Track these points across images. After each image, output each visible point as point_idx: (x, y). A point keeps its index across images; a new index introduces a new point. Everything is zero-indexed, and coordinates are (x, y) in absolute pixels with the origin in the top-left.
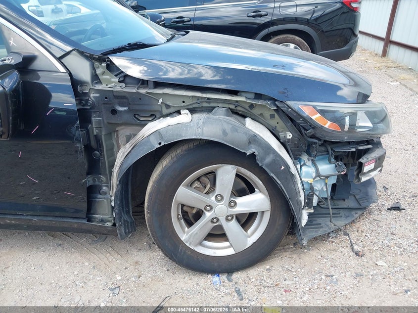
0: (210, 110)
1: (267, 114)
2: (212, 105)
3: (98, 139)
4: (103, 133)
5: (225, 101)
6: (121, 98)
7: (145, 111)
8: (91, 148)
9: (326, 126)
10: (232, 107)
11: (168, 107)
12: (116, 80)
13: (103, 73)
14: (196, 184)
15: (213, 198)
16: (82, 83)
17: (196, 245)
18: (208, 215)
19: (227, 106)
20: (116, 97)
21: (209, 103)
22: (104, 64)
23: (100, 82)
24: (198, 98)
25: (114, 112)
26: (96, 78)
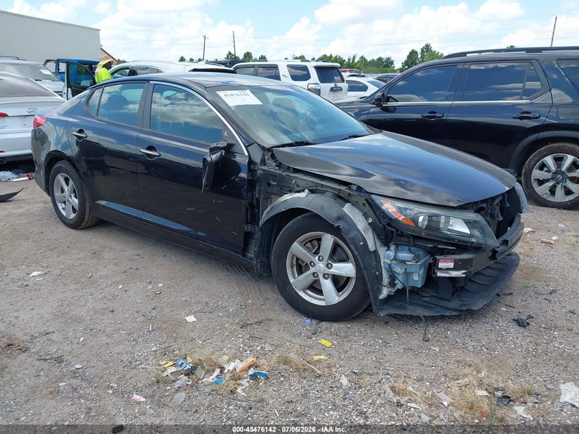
0: (323, 192)
1: (361, 203)
2: (324, 189)
3: (258, 200)
4: (261, 198)
5: (334, 189)
6: (274, 176)
7: (285, 187)
8: (253, 205)
9: (400, 219)
10: (336, 193)
11: (298, 186)
12: (274, 164)
13: (268, 159)
14: (309, 245)
15: (317, 258)
16: (255, 163)
17: (300, 290)
18: (312, 270)
19: (332, 191)
20: (272, 175)
21: (322, 187)
22: (270, 154)
23: (265, 165)
24: (316, 183)
25: (269, 185)
26: (263, 162)
